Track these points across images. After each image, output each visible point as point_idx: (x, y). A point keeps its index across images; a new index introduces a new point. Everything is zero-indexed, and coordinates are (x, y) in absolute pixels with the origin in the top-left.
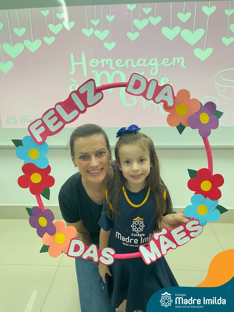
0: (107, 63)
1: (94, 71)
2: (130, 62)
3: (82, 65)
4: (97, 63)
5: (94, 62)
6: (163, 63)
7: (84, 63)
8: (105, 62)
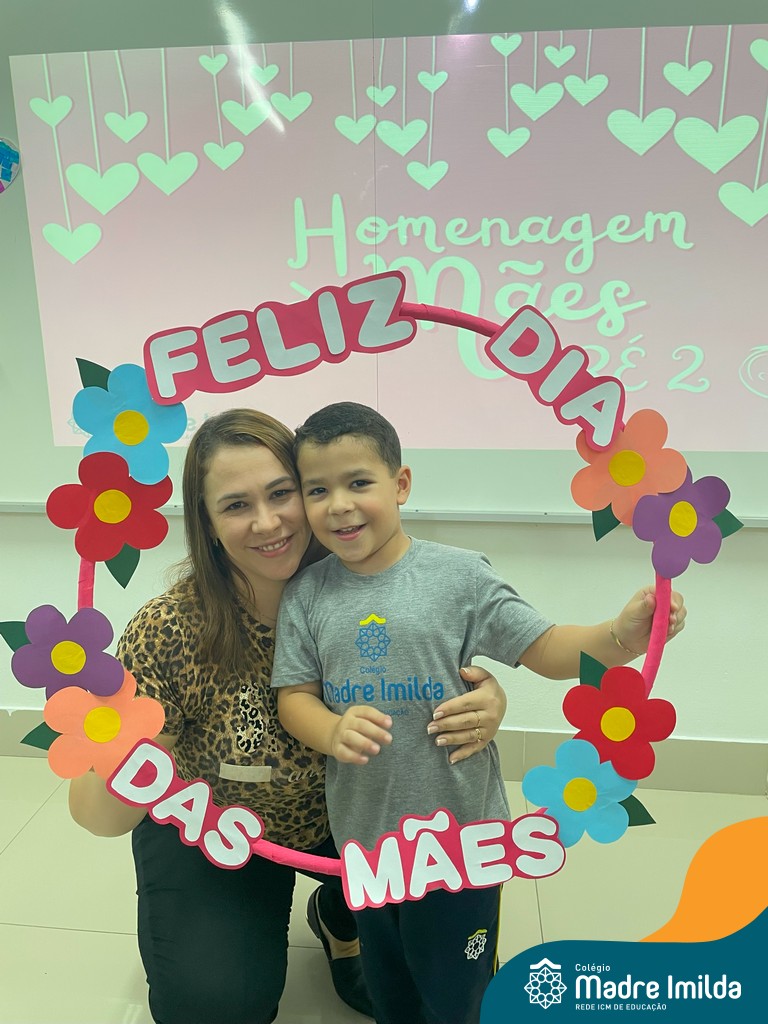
0: (417, 232)
1: (370, 259)
2: (495, 230)
4: (384, 229)
5: (372, 229)
6: (612, 231)
7: (337, 229)
8: (410, 227)
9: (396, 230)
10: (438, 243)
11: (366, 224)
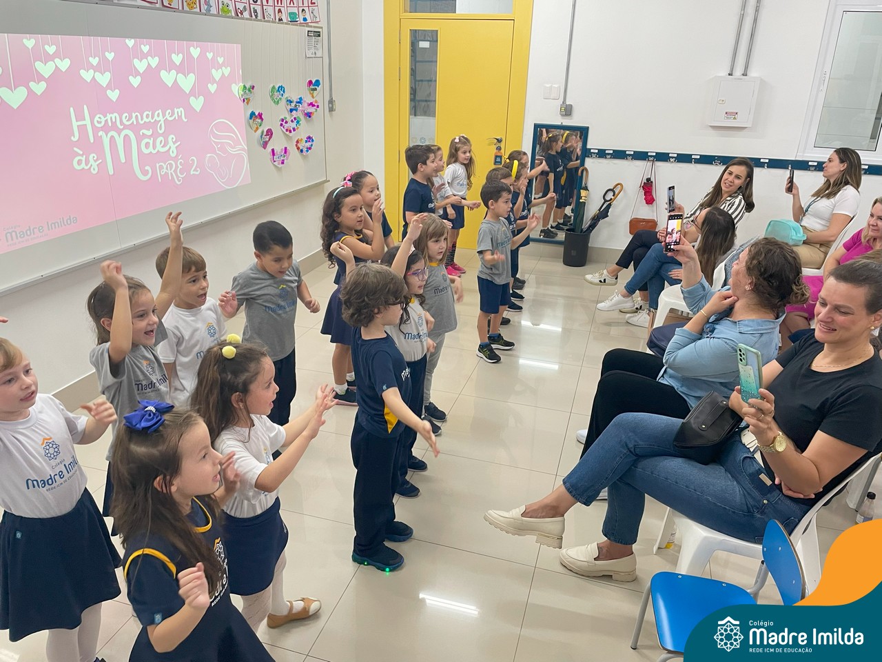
0: (114, 120)
1: (101, 133)
2: (137, 116)
3: (86, 125)
4: (103, 120)
5: (99, 120)
6: (167, 116)
7: (87, 122)
8: (111, 118)
9: (107, 120)
10: (121, 125)
11: (97, 118)
